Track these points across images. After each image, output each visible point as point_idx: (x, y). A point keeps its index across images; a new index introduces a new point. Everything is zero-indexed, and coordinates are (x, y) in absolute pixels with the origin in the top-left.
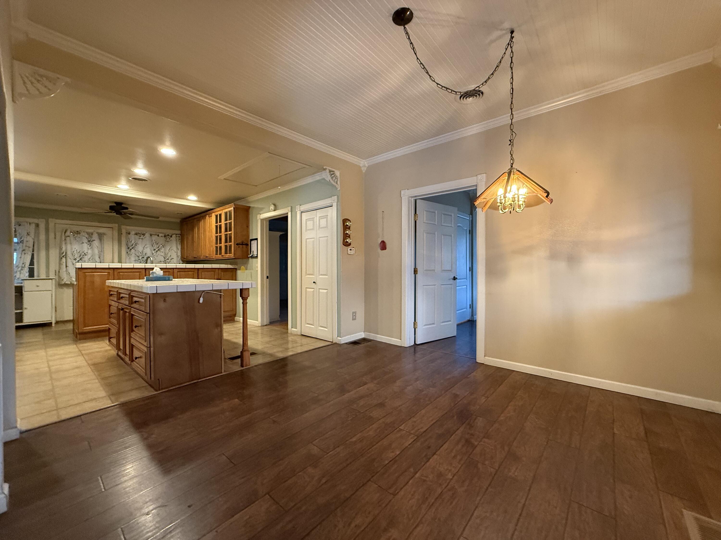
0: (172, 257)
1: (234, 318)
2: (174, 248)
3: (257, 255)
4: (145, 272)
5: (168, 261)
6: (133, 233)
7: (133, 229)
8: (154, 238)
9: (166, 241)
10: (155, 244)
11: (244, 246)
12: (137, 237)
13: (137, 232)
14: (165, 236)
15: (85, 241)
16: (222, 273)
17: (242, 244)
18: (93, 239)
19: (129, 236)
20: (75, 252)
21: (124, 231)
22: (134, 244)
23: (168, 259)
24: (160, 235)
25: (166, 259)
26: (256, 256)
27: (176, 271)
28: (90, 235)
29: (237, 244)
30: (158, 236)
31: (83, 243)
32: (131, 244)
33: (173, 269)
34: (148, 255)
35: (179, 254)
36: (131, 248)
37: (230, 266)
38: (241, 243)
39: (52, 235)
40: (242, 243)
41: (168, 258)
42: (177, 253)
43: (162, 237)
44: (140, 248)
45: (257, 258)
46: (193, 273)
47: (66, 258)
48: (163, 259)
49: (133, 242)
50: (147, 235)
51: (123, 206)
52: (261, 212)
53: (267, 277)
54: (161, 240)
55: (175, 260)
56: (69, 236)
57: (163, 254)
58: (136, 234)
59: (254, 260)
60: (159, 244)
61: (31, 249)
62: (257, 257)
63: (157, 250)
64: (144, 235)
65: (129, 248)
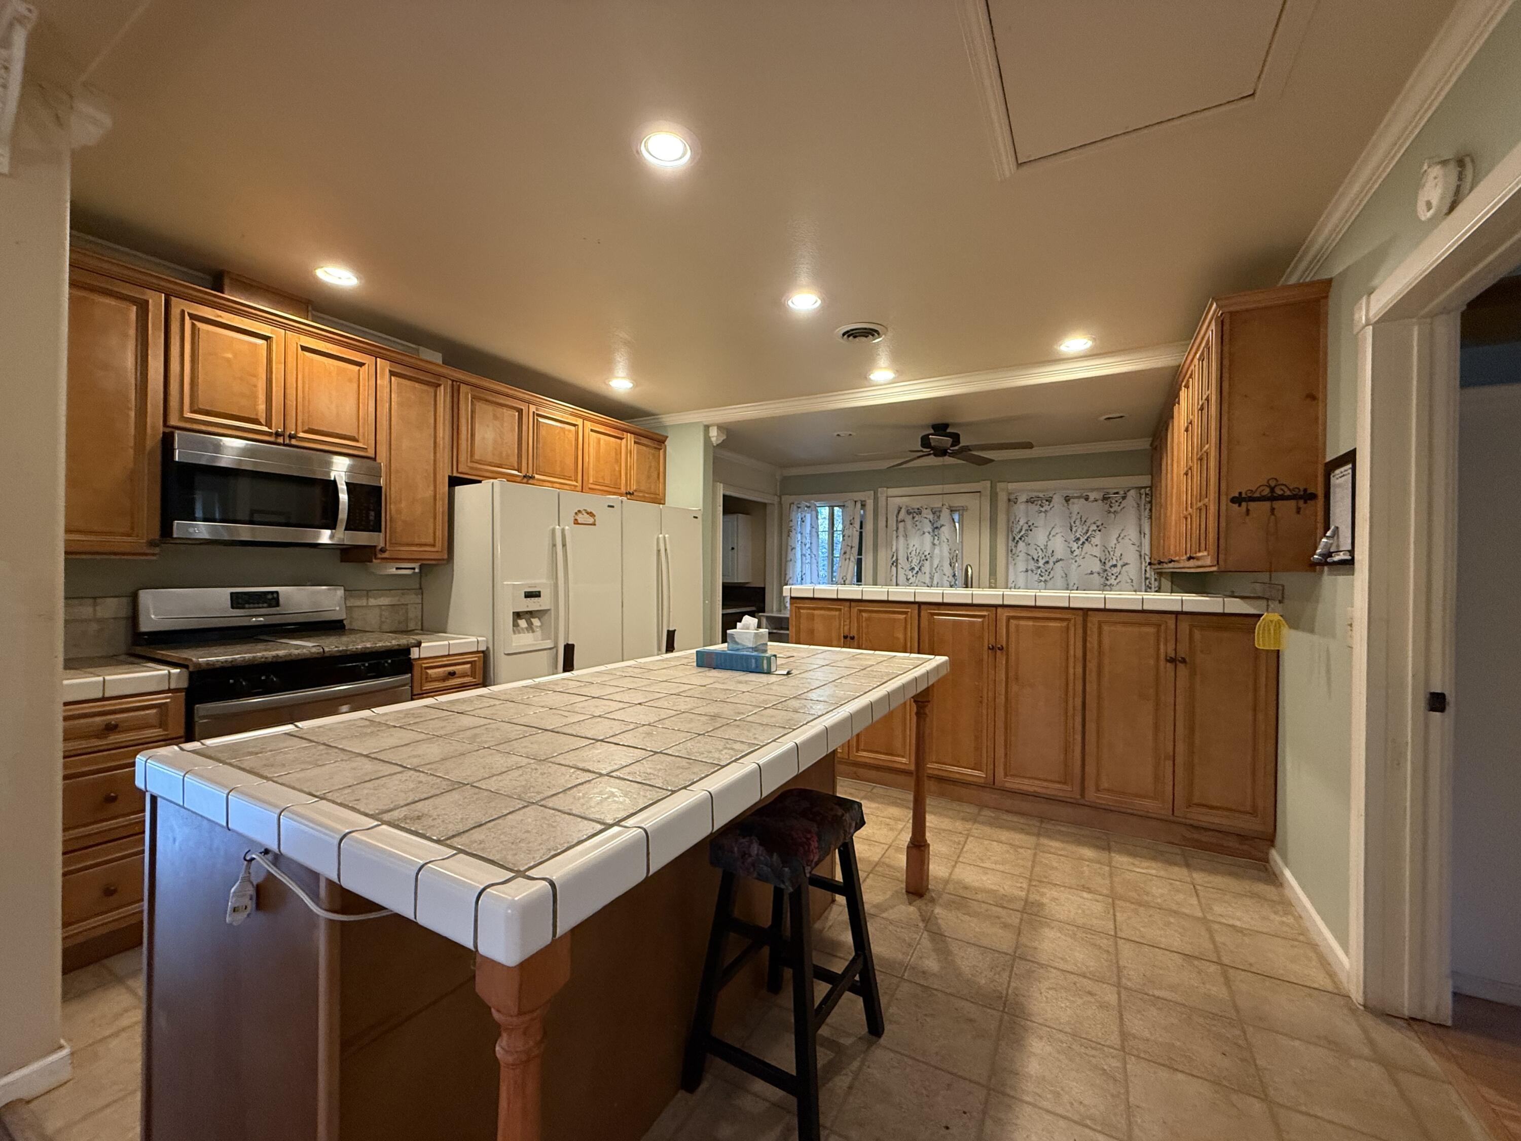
0: (1125, 560)
1: (1267, 854)
2: (1132, 533)
3: (1352, 552)
4: (919, 616)
5: (1114, 570)
6: (1023, 498)
7: (1024, 489)
8: (1077, 506)
9: (1110, 512)
10: (1078, 523)
11: (1286, 508)
12: (1034, 508)
13: (1034, 494)
14: (1105, 499)
15: (928, 528)
16: (1197, 634)
17: (1273, 498)
18: (941, 522)
19: (1016, 507)
20: (914, 552)
21: (1002, 497)
22: (1025, 527)
23: (1115, 566)
24: (1092, 496)
25: (1109, 565)
26: (1341, 556)
27: (1003, 614)
28: (936, 512)
29: (1237, 500)
30: (1087, 499)
31: (924, 533)
32: (1019, 528)
33: (996, 606)
34: (1058, 555)
35: (1146, 549)
36: (1017, 539)
37: (1236, 606)
38: (1267, 491)
39: (882, 523)
40: (1272, 490)
41: (1115, 562)
42: (1141, 545)
43: (1096, 500)
44: (1039, 537)
45: (1352, 572)
46: (1065, 624)
47: (896, 566)
48: (1097, 567)
49: (1022, 522)
50: (1058, 500)
51: (949, 430)
52: (1376, 282)
53: (1437, 702)
54: (1095, 510)
55: (1133, 570)
56: (903, 521)
57: (1097, 551)
58: (1030, 501)
59: (1341, 579)
60: (1088, 524)
61: (855, 550)
62: (1349, 564)
63: (1082, 540)
64: (1049, 500)
65: (1014, 538)
